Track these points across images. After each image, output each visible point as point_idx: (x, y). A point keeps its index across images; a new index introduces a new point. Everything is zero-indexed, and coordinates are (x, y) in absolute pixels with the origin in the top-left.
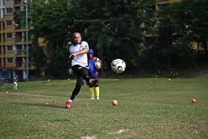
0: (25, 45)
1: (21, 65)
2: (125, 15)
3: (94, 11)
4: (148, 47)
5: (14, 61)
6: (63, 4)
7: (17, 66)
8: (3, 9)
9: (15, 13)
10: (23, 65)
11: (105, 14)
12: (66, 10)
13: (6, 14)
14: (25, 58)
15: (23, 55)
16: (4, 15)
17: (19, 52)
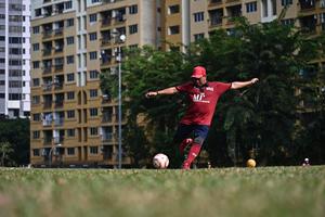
0: (117, 127)
1: (110, 158)
2: (271, 76)
3: (223, 71)
4: (306, 126)
5: (100, 151)
6: (175, 62)
7: (105, 158)
8: (85, 72)
9: (102, 77)
10: (114, 158)
11: (240, 75)
12: (179, 70)
13: (89, 79)
14: (117, 146)
15: (113, 142)
16: (86, 82)
17: (108, 138)
